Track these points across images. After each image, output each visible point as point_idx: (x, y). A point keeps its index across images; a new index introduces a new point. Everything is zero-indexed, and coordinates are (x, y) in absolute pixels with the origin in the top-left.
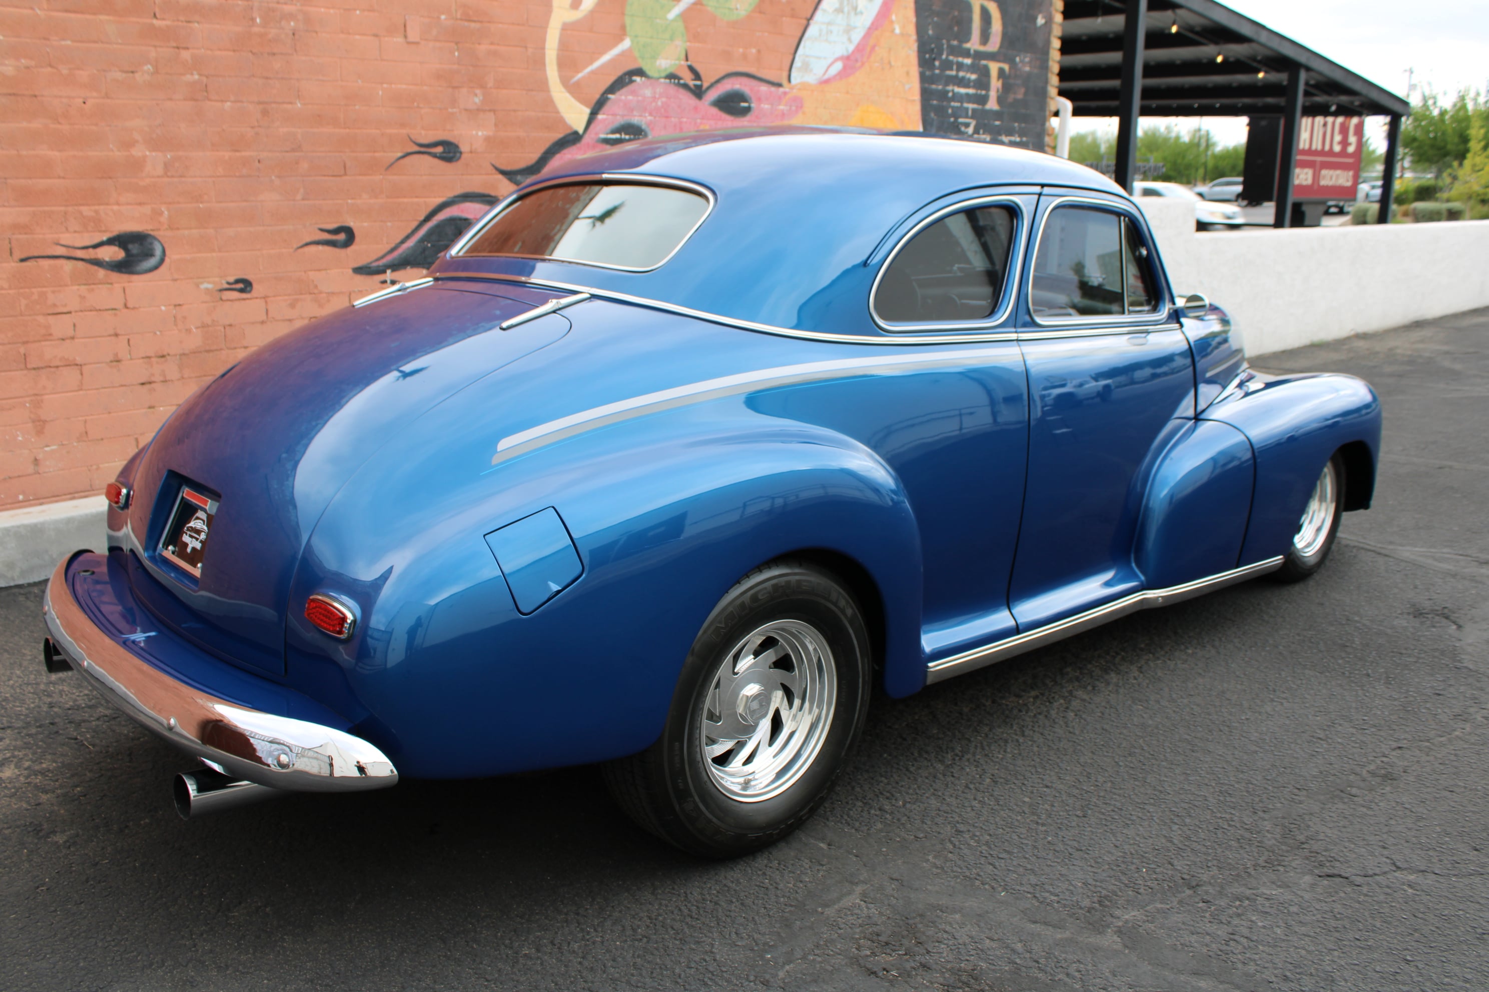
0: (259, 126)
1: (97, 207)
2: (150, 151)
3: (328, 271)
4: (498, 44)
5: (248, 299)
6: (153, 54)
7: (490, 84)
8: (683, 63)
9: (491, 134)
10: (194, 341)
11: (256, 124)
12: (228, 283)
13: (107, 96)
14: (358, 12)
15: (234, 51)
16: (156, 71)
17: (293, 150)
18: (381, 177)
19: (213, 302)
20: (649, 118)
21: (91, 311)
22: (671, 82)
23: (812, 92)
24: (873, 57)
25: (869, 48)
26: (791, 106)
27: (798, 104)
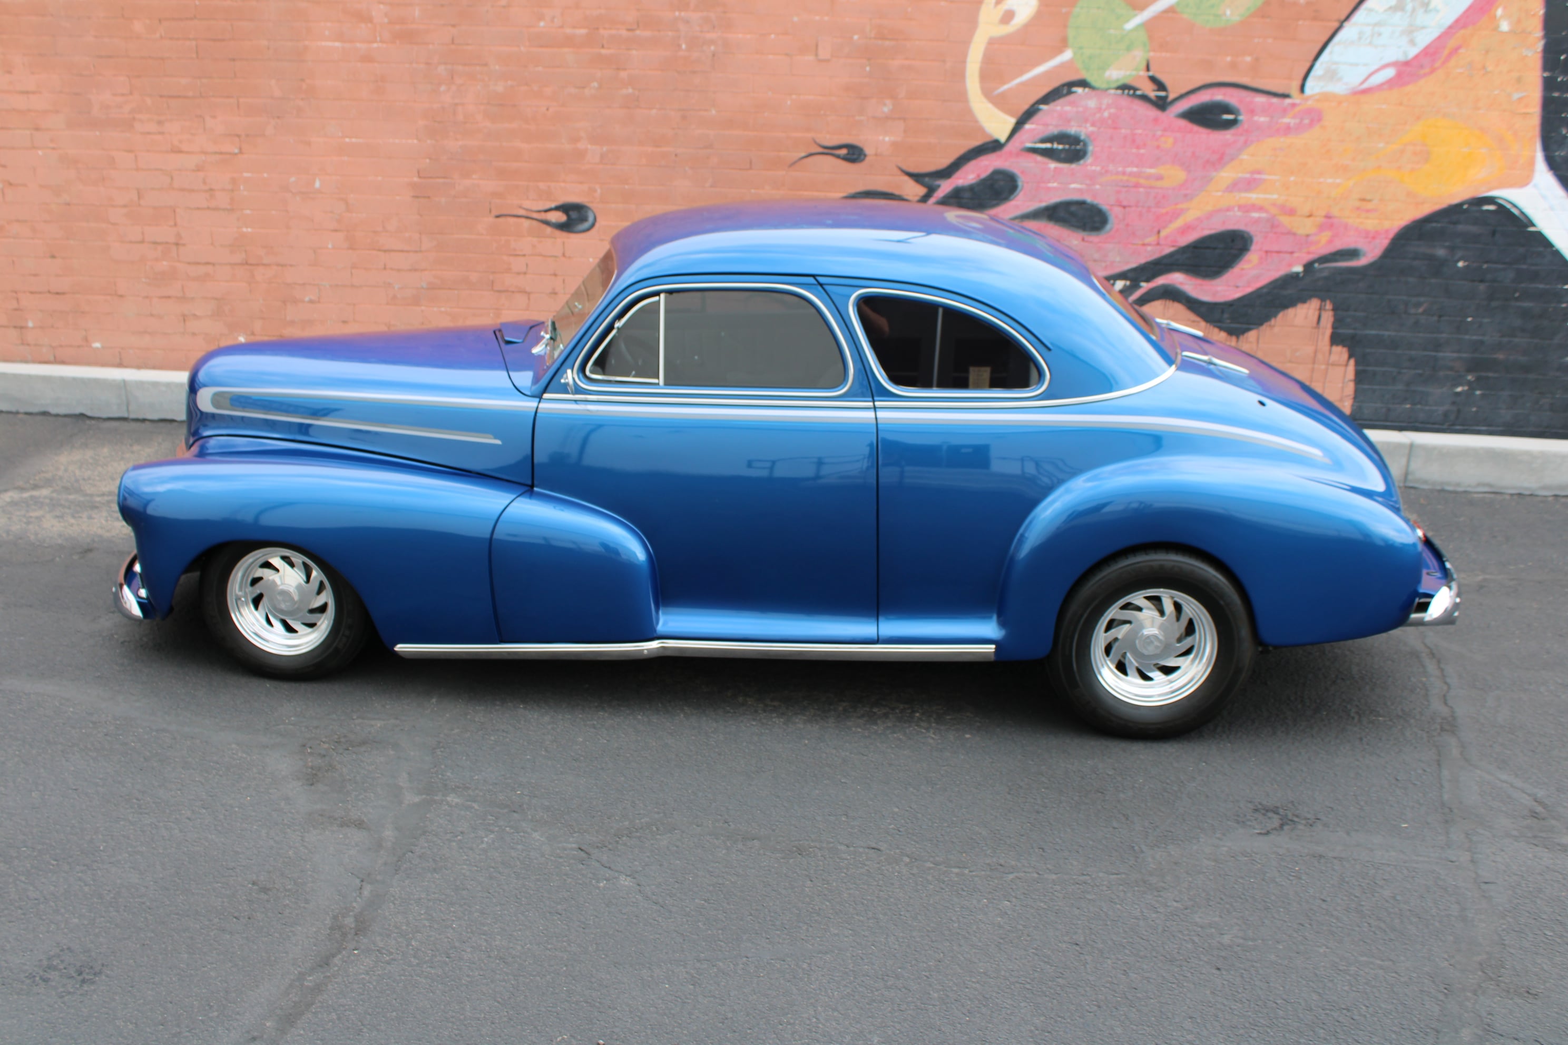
0: (679, 128)
1: (549, 183)
2: (591, 145)
4: (913, 60)
6: (599, 75)
7: (902, 95)
8: (1143, 73)
9: (898, 139)
11: (676, 126)
13: (564, 105)
14: (773, 36)
15: (663, 70)
16: (601, 87)
17: (706, 148)
18: (784, 172)
20: (1091, 128)
21: (539, 256)
22: (1123, 93)
23: (1340, 103)
24: (1452, 62)
25: (1446, 52)
26: (1302, 119)
27: (1314, 117)
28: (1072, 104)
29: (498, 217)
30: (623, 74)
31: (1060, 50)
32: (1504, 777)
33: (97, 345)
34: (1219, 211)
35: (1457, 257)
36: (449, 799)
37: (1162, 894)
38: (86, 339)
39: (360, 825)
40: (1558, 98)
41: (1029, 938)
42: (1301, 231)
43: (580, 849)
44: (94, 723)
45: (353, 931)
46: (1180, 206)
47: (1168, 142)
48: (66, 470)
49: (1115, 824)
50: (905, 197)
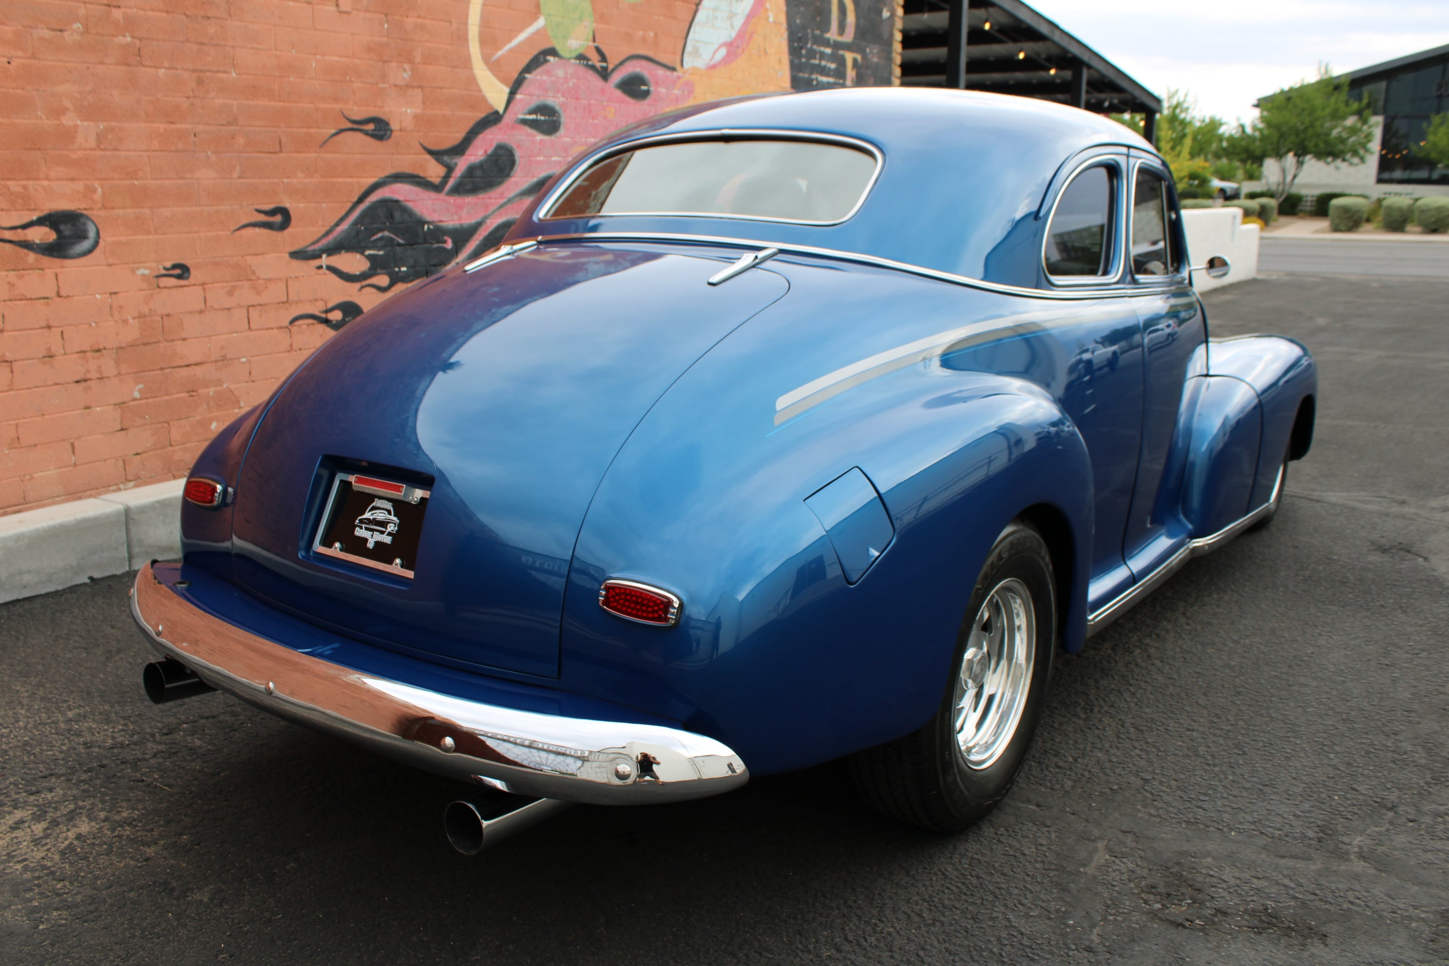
0: (195, 97)
1: (25, 182)
2: (81, 120)
3: (266, 256)
4: (425, 18)
5: (186, 286)
6: (82, 11)
7: (418, 59)
8: (591, 43)
9: (419, 111)
10: (131, 333)
11: (191, 94)
12: (165, 269)
13: (34, 56)
15: (167, 12)
16: (86, 31)
17: (229, 124)
18: (316, 154)
19: (150, 289)
20: (562, 99)
21: (21, 300)
22: (580, 63)
23: (702, 77)
24: (751, 46)
25: (748, 35)
26: (684, 91)
27: (691, 84)
28: (548, 73)
31: (535, 16)
47: (611, 111)
50: (430, 179)
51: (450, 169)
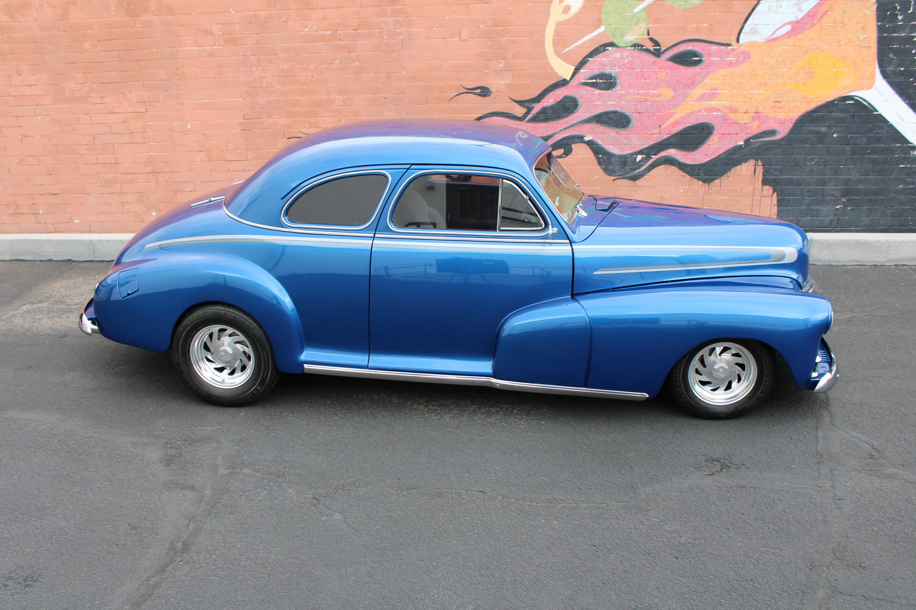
2: (337, 96)
4: (515, 37)
6: (339, 56)
7: (510, 57)
8: (645, 36)
9: (509, 82)
11: (384, 82)
13: (321, 74)
14: (435, 28)
16: (341, 63)
17: (401, 93)
18: (445, 105)
20: (618, 70)
22: (635, 49)
23: (760, 47)
24: (824, 20)
25: (820, 14)
26: (739, 58)
27: (746, 56)
28: (606, 56)
29: (288, 139)
30: (353, 55)
31: (598, 27)
32: (855, 434)
33: (77, 221)
34: (694, 112)
35: (832, 132)
36: (244, 471)
37: (647, 513)
38: (71, 218)
39: (192, 488)
40: (887, 36)
41: (567, 543)
42: (742, 122)
43: (314, 498)
44: (54, 435)
45: (180, 551)
46: (671, 111)
47: (662, 75)
48: (58, 292)
49: (624, 472)
50: (515, 114)
51: (529, 110)
